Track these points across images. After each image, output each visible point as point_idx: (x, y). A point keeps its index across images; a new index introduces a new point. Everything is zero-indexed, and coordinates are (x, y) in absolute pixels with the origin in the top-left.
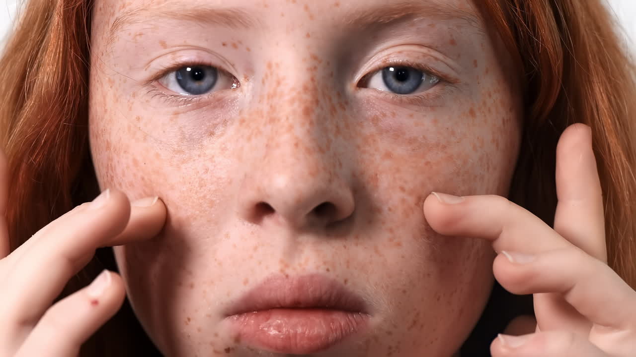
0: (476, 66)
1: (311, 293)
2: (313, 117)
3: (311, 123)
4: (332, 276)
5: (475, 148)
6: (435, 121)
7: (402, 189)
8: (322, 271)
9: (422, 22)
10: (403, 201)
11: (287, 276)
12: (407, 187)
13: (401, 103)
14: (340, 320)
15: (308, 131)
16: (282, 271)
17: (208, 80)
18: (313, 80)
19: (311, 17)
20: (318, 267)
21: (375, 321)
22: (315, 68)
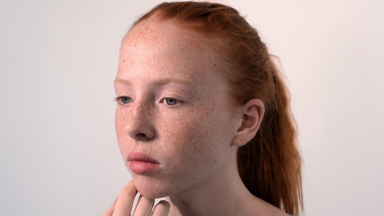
0: (194, 97)
1: (138, 157)
2: (139, 110)
3: (138, 112)
4: (145, 153)
5: (192, 121)
6: (178, 113)
7: (167, 131)
8: (142, 151)
9: (172, 84)
10: (168, 134)
11: (133, 152)
12: (169, 131)
13: (169, 107)
14: (149, 165)
15: (137, 114)
16: (132, 150)
17: (128, 100)
18: (142, 100)
19: (143, 83)
20: (141, 150)
21: (162, 166)
22: (144, 97)
